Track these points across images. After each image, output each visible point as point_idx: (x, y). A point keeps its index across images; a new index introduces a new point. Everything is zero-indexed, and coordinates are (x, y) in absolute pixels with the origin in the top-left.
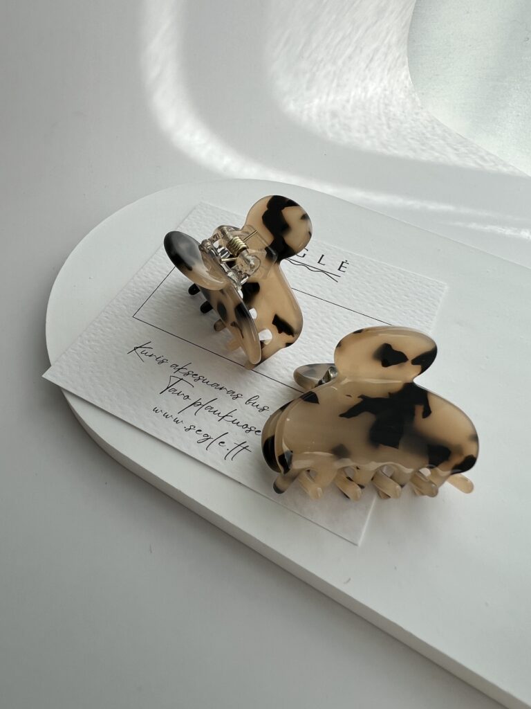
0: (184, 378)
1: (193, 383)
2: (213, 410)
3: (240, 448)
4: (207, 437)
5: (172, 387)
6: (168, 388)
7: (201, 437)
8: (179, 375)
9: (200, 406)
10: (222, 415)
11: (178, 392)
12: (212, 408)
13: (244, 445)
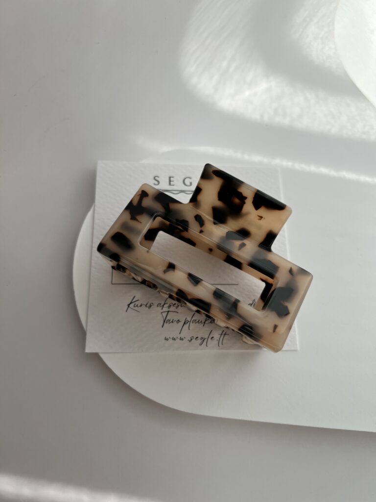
0: (170, 310)
1: (176, 310)
2: (197, 321)
3: (223, 336)
4: (203, 339)
5: (167, 319)
6: (164, 321)
7: (199, 341)
8: (166, 309)
9: (189, 323)
10: (203, 321)
11: (171, 321)
12: (195, 320)
13: (224, 333)
